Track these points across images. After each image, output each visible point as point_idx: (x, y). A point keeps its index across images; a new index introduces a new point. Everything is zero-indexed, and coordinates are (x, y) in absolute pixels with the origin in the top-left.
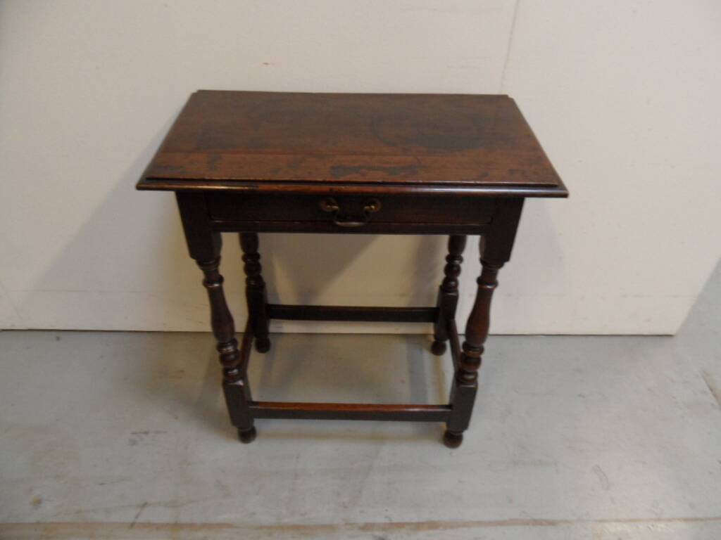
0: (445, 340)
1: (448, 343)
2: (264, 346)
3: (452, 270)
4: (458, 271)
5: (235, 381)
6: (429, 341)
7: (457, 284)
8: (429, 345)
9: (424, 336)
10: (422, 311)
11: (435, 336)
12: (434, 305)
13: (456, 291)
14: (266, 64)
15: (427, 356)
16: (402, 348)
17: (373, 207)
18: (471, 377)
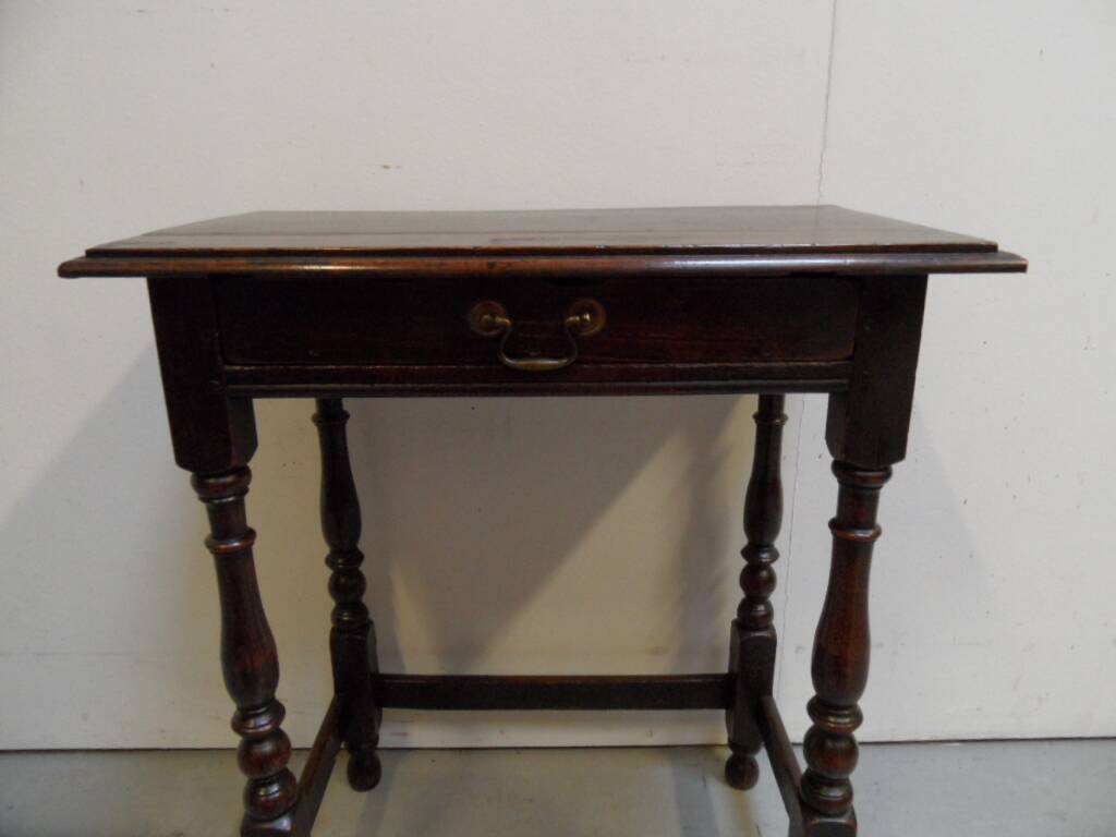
0: (756, 750)
1: (762, 759)
2: (365, 775)
3: (757, 581)
4: (770, 581)
5: (271, 820)
6: (718, 760)
7: (769, 614)
8: (722, 768)
9: (707, 748)
10: (699, 681)
11: (732, 744)
12: (724, 668)
13: (770, 628)
14: (386, 167)
15: (718, 792)
16: (663, 774)
17: (588, 317)
18: (837, 793)
